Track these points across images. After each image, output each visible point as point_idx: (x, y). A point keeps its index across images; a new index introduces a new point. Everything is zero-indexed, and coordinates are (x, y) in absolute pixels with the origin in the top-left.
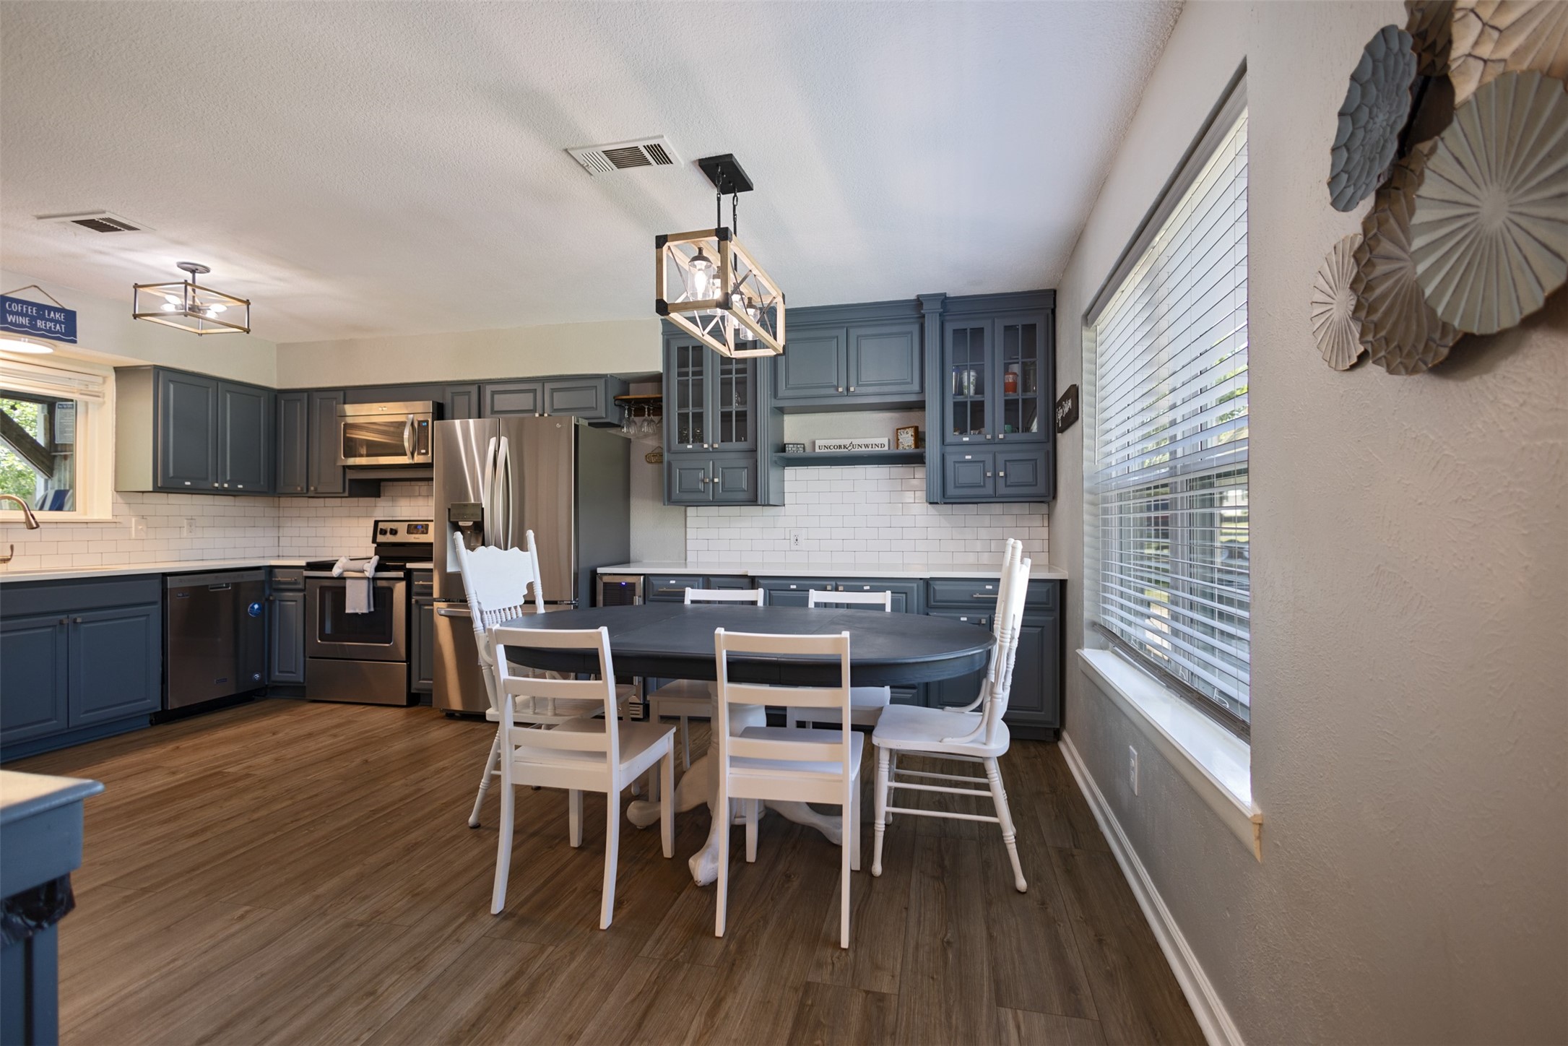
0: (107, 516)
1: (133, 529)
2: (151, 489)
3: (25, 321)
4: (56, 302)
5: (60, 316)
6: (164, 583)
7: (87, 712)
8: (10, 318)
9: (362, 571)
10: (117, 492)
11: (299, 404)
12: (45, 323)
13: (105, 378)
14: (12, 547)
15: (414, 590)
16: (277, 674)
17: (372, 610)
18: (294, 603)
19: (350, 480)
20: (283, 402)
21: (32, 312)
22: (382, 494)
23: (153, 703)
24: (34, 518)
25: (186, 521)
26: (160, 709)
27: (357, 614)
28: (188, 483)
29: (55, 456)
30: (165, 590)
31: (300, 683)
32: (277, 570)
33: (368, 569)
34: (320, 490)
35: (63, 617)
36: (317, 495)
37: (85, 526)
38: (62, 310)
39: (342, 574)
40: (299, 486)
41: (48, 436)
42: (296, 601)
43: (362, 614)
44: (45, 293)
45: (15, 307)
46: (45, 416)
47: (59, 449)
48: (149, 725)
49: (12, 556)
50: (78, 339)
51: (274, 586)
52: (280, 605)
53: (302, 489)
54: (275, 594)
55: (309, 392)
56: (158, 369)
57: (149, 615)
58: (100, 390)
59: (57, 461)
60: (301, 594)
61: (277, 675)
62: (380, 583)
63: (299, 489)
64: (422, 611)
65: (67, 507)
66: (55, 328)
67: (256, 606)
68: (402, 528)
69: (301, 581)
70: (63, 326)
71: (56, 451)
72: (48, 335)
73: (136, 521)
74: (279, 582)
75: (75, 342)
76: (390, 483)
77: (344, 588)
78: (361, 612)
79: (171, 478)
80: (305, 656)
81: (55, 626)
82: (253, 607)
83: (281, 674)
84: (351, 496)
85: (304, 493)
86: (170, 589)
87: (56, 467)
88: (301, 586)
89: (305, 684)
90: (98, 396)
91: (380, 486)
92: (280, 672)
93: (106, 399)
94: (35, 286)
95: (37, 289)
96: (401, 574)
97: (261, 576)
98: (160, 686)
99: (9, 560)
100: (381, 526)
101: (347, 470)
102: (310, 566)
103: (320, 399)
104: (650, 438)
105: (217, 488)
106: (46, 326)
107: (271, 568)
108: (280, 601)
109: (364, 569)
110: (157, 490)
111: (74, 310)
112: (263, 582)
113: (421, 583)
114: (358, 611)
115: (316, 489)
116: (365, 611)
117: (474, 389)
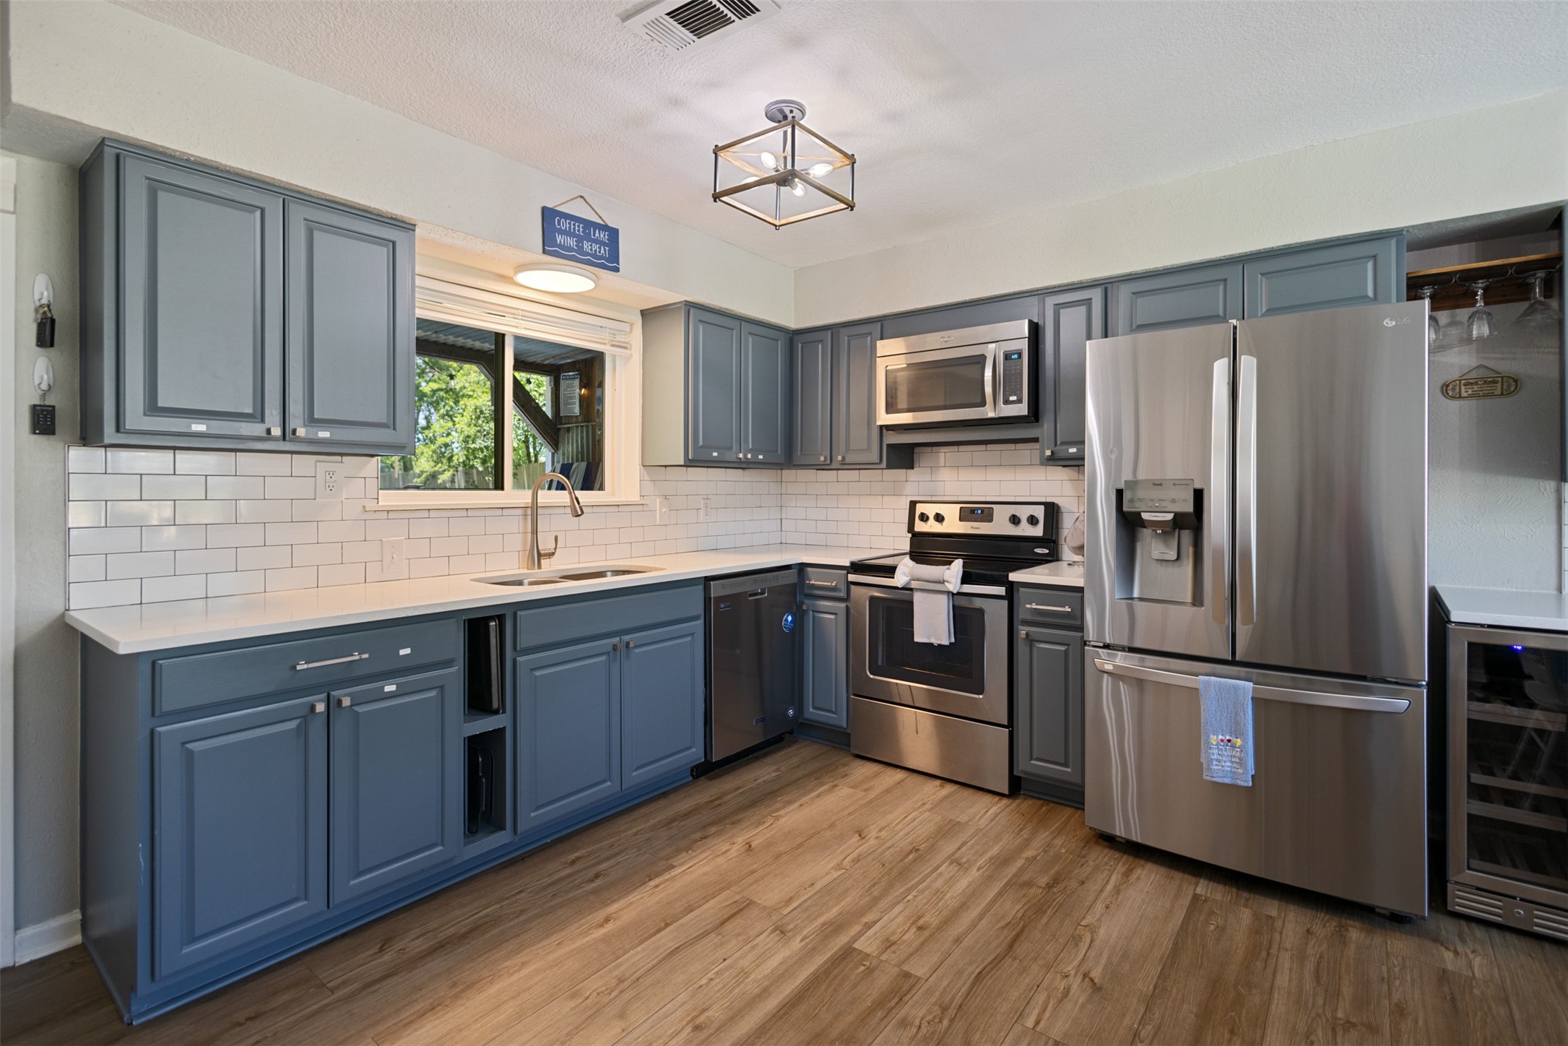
0: (636, 498)
1: (658, 512)
2: (682, 463)
3: (571, 242)
4: (600, 217)
5: (604, 236)
6: (707, 590)
7: (638, 768)
8: (559, 239)
9: (943, 582)
10: (644, 466)
11: (820, 346)
12: (591, 245)
13: (632, 325)
14: (556, 538)
15: (1021, 614)
16: (811, 710)
17: (953, 640)
18: (833, 617)
19: (888, 445)
20: (800, 345)
21: (579, 231)
22: (916, 465)
23: (696, 754)
24: (578, 503)
25: (702, 500)
26: (703, 760)
27: (931, 645)
28: (715, 454)
29: (560, 429)
30: (707, 600)
31: (842, 728)
32: (809, 569)
33: (953, 580)
34: (847, 460)
35: (616, 640)
36: (845, 466)
37: (616, 509)
38: (605, 228)
39: (908, 583)
40: (821, 455)
41: (554, 408)
42: (836, 614)
43: (940, 645)
44: (591, 206)
45: (565, 225)
46: (552, 388)
47: (563, 421)
48: (691, 778)
49: (555, 549)
50: (621, 266)
51: (807, 591)
52: (814, 616)
53: (826, 458)
54: (807, 602)
55: (833, 329)
56: (690, 306)
57: (693, 634)
58: (627, 340)
59: (562, 433)
60: (843, 605)
61: (811, 712)
62: (963, 602)
63: (822, 459)
64: (1035, 650)
65: (597, 485)
66: (600, 252)
67: (790, 618)
68: (952, 512)
69: (843, 587)
70: (607, 248)
71: (561, 424)
72: (593, 262)
73: (660, 501)
74: (813, 587)
75: (616, 270)
76: (929, 449)
77: (911, 603)
78: (939, 642)
79: (701, 447)
80: (847, 692)
81: (609, 653)
82: (786, 620)
83: (815, 711)
84: (889, 467)
85: (827, 465)
86: (715, 598)
87: (560, 440)
88: (842, 594)
89: (848, 731)
90: (626, 348)
91: (913, 453)
92: (814, 708)
93: (633, 351)
94: (582, 197)
95: (582, 199)
96: (1001, 590)
97: (791, 577)
98: (703, 728)
99: (553, 554)
100: (920, 508)
101: (884, 431)
102: (857, 567)
103: (848, 336)
104: (1456, 349)
105: (740, 459)
106: (591, 250)
107: (802, 567)
108: (813, 611)
109: (946, 578)
110: (690, 463)
111: (617, 227)
112: (794, 585)
113: (1034, 606)
114: (935, 641)
115: (844, 458)
116: (946, 642)
117: (1096, 296)
